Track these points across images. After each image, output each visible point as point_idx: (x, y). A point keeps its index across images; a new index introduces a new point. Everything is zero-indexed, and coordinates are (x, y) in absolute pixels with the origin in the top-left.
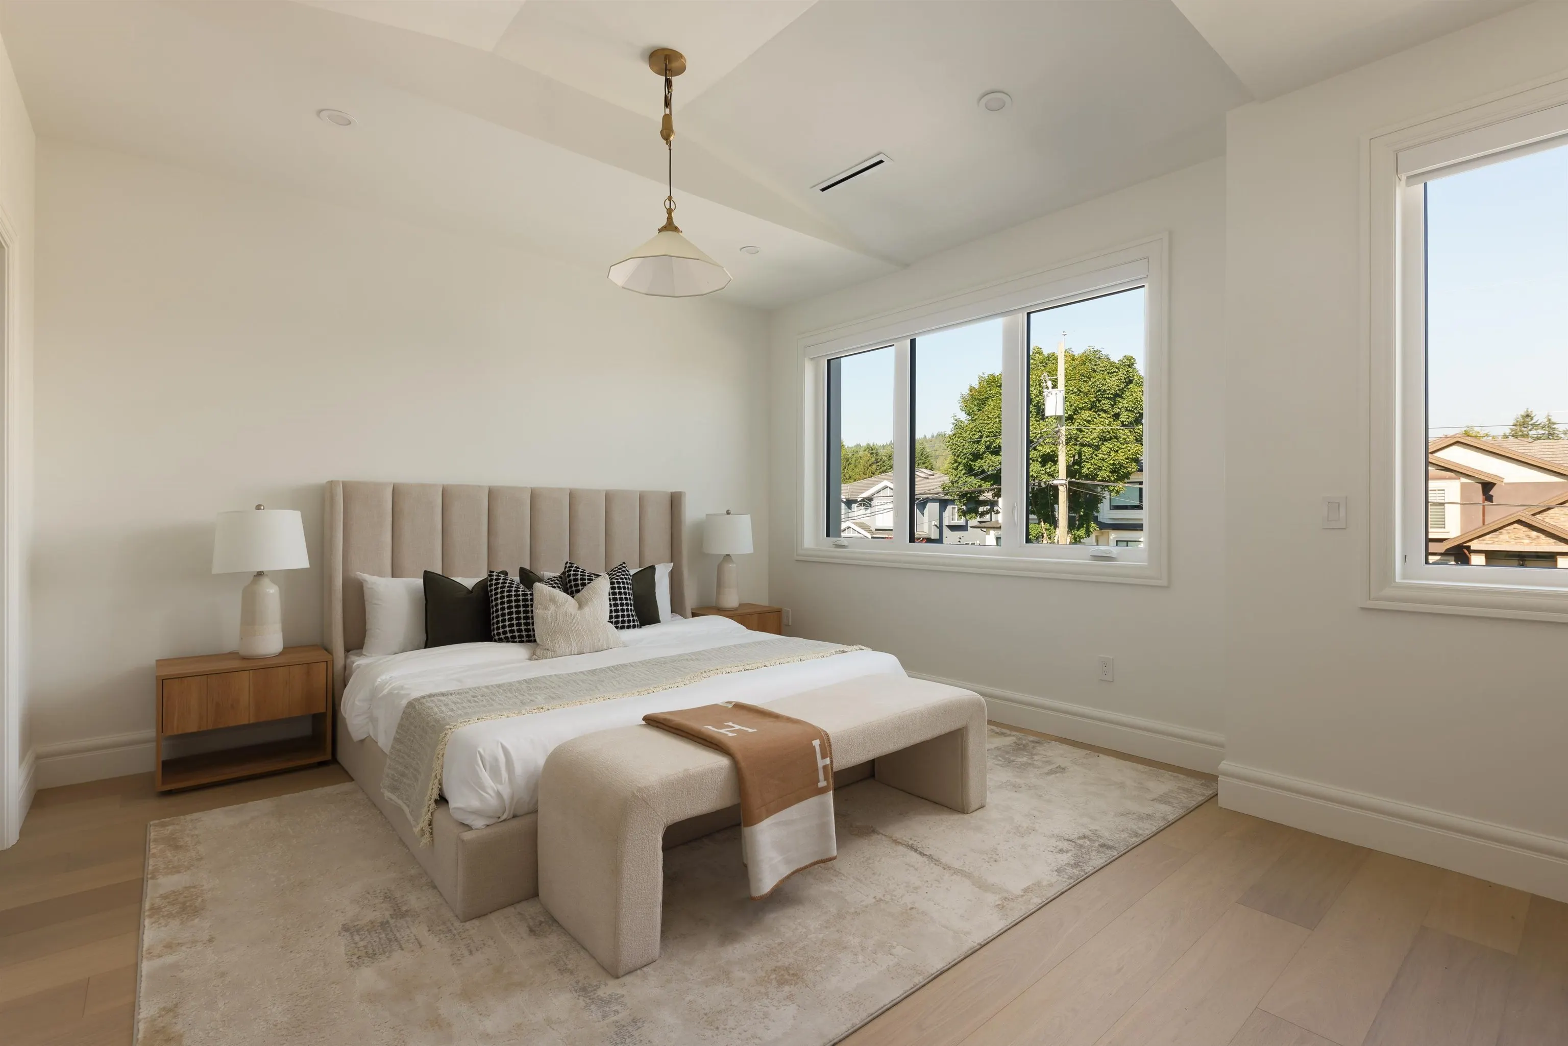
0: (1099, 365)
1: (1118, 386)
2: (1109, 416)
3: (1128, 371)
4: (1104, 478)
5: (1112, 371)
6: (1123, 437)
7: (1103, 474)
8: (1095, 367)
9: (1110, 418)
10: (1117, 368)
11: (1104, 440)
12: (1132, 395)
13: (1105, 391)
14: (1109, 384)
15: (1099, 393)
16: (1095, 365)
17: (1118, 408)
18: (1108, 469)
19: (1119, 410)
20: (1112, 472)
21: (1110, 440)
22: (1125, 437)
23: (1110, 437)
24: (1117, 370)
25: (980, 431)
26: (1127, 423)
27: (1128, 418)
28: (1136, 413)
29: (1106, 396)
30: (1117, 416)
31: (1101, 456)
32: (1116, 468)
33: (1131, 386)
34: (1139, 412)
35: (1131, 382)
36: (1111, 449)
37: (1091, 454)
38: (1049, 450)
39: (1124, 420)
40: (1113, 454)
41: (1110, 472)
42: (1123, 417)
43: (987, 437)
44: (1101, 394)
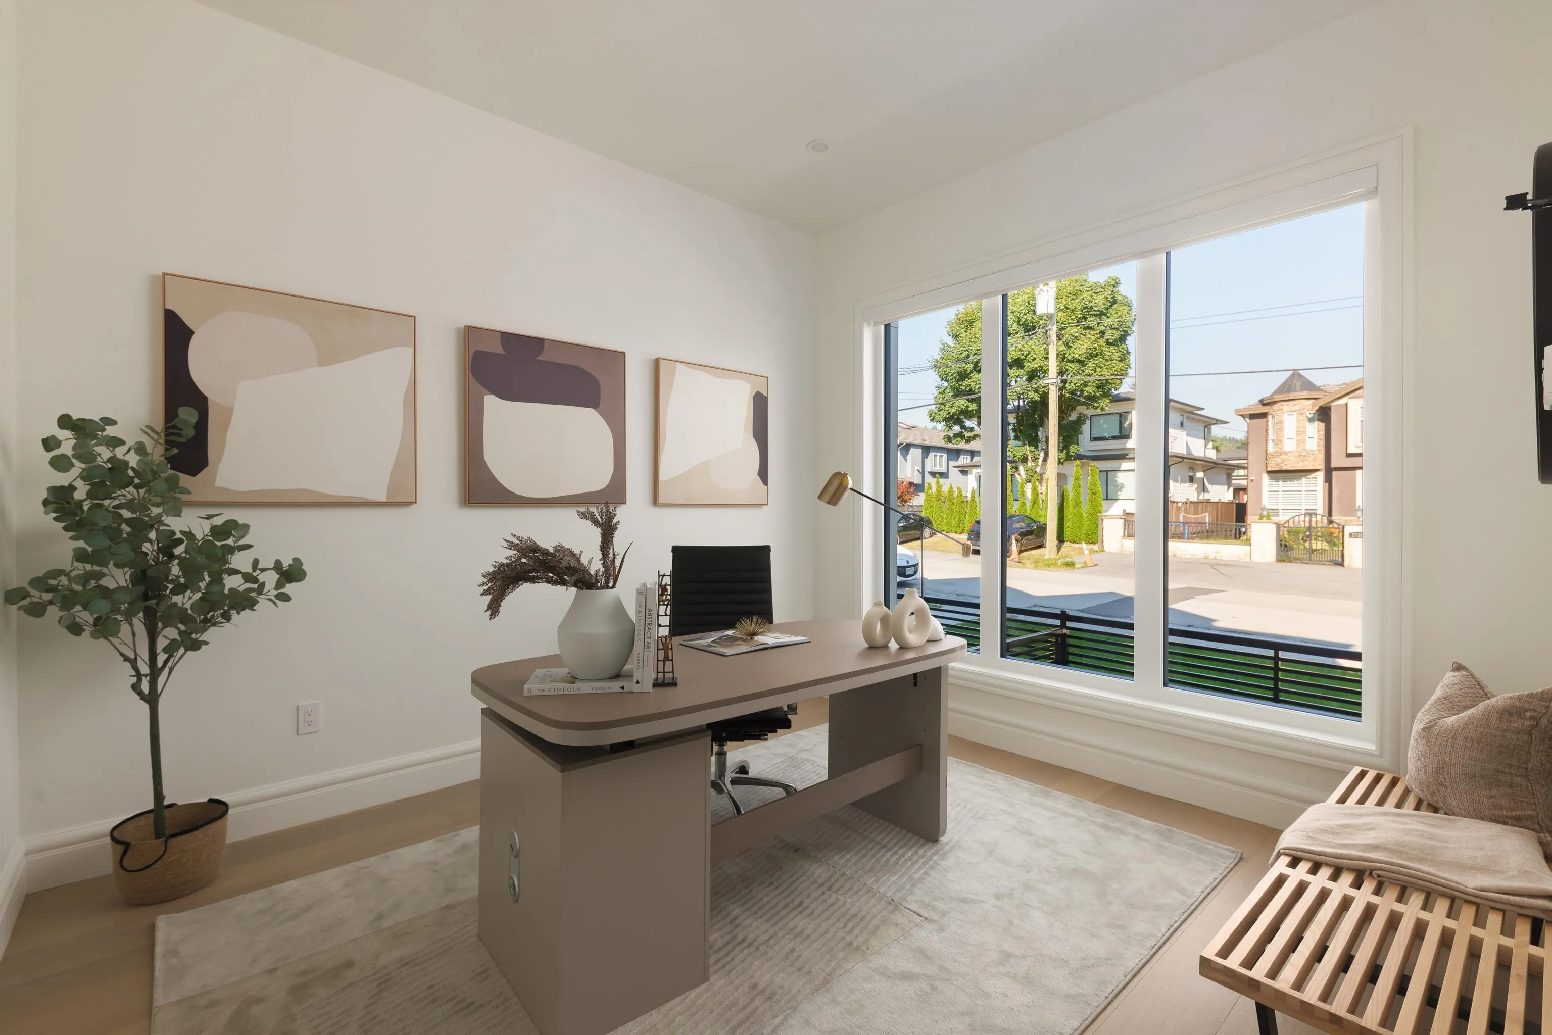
0: (1084, 285)
1: (1104, 304)
2: (1095, 332)
3: (1112, 291)
4: (1090, 393)
5: (1098, 291)
6: (1109, 354)
7: (1089, 390)
8: (1081, 288)
9: (1096, 334)
10: (1102, 288)
11: (1092, 356)
12: (1117, 313)
13: (1091, 307)
14: (1096, 301)
15: (1086, 310)
16: (1081, 286)
17: (1104, 326)
18: (1094, 384)
19: (1104, 328)
20: (1098, 387)
21: (1096, 357)
22: (1111, 354)
23: (1097, 353)
24: (1102, 290)
25: (967, 350)
26: (1112, 341)
27: (1113, 336)
28: (1121, 331)
29: (1092, 312)
30: (1103, 333)
31: (1087, 371)
32: (1102, 383)
33: (1115, 306)
34: (1123, 330)
35: (1115, 302)
36: (1097, 364)
37: (1078, 369)
38: (1036, 366)
39: (1109, 337)
40: (1098, 370)
41: (1096, 387)
42: (1107, 336)
43: (974, 355)
44: (1088, 310)
